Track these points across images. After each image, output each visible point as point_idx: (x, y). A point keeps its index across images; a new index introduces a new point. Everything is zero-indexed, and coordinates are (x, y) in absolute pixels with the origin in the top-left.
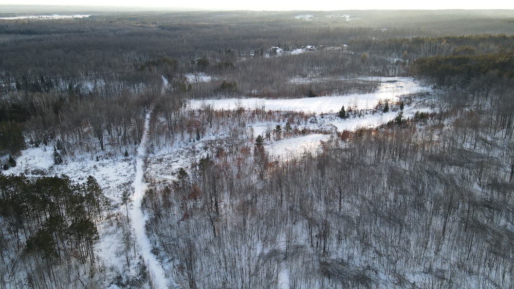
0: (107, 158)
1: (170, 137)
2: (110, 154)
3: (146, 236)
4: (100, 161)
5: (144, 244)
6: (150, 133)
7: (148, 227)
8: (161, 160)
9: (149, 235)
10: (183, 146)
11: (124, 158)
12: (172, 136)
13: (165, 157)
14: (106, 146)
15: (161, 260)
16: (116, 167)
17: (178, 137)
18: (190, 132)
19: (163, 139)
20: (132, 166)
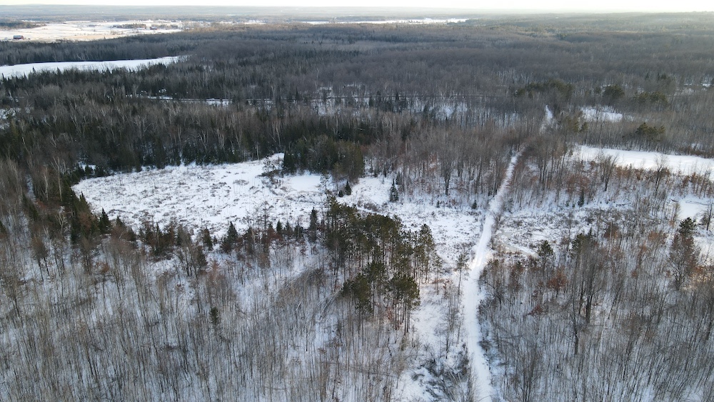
0: (450, 207)
1: (538, 194)
2: (454, 202)
3: (477, 321)
4: (441, 209)
5: (471, 331)
6: (511, 183)
7: (482, 310)
8: (518, 224)
9: (480, 321)
10: (555, 210)
11: (470, 211)
12: (541, 192)
13: (526, 220)
14: (452, 191)
15: (491, 359)
16: (457, 220)
17: (551, 196)
18: (570, 192)
19: (527, 195)
20: (478, 223)
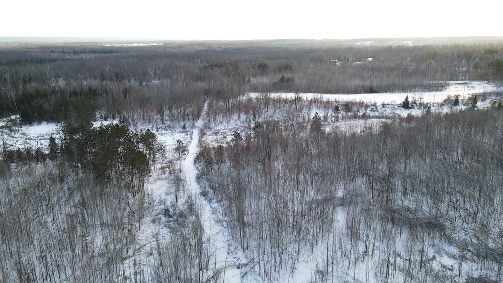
0: (166, 130)
1: (227, 117)
2: (169, 126)
3: (196, 183)
4: (160, 131)
5: (193, 187)
6: (208, 114)
7: (198, 178)
8: (217, 133)
9: (199, 183)
10: (239, 124)
11: (182, 130)
13: (221, 131)
14: (166, 122)
15: (210, 201)
16: (173, 136)
17: (235, 117)
18: (246, 113)
19: (220, 118)
20: (189, 136)
